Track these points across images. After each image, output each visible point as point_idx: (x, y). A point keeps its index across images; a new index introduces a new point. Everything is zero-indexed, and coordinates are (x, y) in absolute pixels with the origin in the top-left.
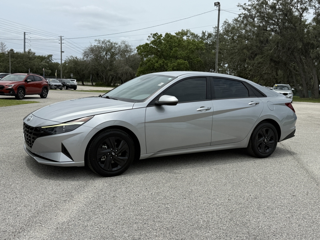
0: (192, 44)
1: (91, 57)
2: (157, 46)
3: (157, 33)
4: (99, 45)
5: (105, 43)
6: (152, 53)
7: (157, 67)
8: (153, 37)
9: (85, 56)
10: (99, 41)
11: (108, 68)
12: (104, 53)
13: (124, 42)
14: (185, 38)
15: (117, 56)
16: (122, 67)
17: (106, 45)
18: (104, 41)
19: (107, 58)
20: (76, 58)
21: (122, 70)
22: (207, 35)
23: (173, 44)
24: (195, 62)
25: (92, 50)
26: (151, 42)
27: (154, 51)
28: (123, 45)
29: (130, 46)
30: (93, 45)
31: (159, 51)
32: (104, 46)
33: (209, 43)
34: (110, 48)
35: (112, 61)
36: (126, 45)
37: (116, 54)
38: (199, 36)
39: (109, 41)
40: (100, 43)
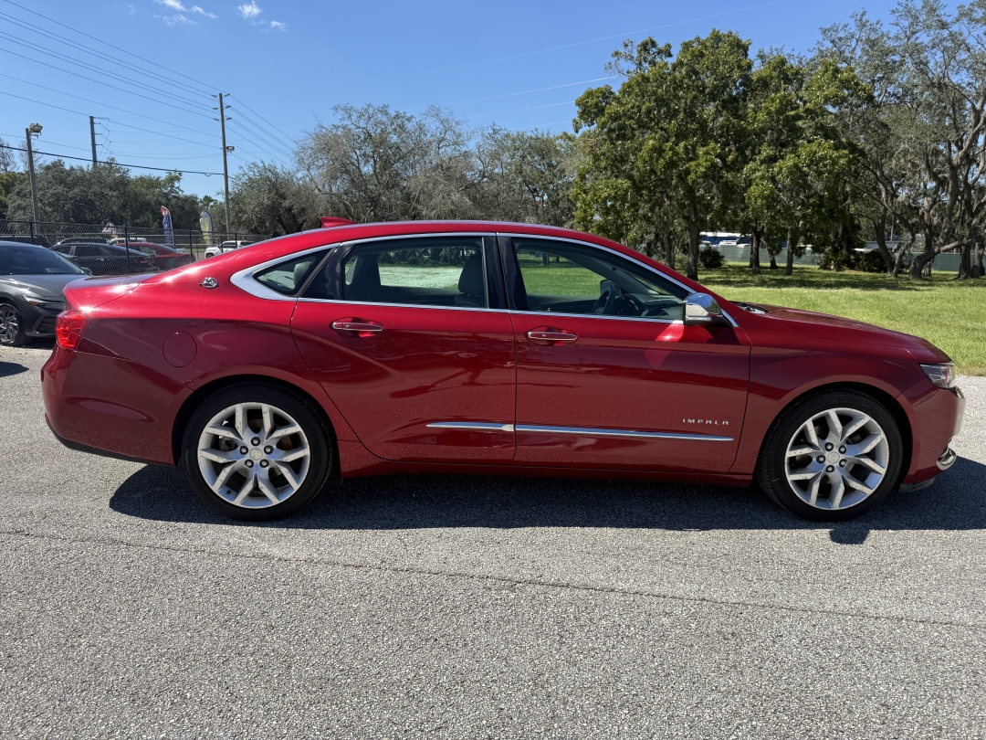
4: (347, 122)
5: (369, 118)
10: (348, 111)
13: (435, 112)
18: (366, 109)
25: (326, 145)
32: (365, 126)
39: (384, 111)
40: (350, 116)
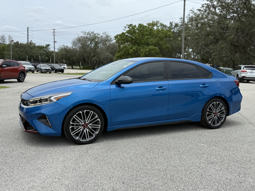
0: (162, 32)
1: (78, 46)
2: (132, 35)
3: (132, 24)
4: (84, 35)
5: (90, 34)
6: (127, 41)
7: (131, 52)
8: (129, 28)
9: (73, 45)
10: (85, 32)
11: (92, 54)
12: (89, 42)
13: (105, 33)
14: (155, 28)
15: (100, 45)
16: (103, 53)
17: (91, 36)
18: (89, 32)
19: (92, 46)
20: (67, 46)
21: (104, 55)
22: (174, 25)
23: (146, 33)
24: (164, 47)
25: (79, 40)
26: (127, 31)
27: (129, 39)
28: (105, 36)
29: (110, 36)
30: (80, 36)
31: (133, 39)
32: (89, 36)
33: (175, 31)
34: (94, 38)
35: (95, 49)
36: (107, 36)
37: (99, 43)
38: (167, 26)
39: (93, 33)
40: (85, 34)
